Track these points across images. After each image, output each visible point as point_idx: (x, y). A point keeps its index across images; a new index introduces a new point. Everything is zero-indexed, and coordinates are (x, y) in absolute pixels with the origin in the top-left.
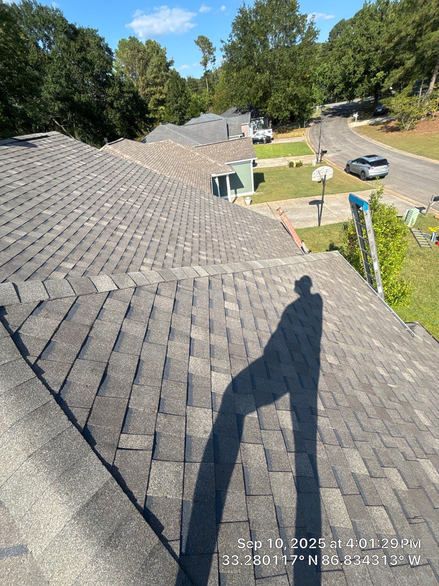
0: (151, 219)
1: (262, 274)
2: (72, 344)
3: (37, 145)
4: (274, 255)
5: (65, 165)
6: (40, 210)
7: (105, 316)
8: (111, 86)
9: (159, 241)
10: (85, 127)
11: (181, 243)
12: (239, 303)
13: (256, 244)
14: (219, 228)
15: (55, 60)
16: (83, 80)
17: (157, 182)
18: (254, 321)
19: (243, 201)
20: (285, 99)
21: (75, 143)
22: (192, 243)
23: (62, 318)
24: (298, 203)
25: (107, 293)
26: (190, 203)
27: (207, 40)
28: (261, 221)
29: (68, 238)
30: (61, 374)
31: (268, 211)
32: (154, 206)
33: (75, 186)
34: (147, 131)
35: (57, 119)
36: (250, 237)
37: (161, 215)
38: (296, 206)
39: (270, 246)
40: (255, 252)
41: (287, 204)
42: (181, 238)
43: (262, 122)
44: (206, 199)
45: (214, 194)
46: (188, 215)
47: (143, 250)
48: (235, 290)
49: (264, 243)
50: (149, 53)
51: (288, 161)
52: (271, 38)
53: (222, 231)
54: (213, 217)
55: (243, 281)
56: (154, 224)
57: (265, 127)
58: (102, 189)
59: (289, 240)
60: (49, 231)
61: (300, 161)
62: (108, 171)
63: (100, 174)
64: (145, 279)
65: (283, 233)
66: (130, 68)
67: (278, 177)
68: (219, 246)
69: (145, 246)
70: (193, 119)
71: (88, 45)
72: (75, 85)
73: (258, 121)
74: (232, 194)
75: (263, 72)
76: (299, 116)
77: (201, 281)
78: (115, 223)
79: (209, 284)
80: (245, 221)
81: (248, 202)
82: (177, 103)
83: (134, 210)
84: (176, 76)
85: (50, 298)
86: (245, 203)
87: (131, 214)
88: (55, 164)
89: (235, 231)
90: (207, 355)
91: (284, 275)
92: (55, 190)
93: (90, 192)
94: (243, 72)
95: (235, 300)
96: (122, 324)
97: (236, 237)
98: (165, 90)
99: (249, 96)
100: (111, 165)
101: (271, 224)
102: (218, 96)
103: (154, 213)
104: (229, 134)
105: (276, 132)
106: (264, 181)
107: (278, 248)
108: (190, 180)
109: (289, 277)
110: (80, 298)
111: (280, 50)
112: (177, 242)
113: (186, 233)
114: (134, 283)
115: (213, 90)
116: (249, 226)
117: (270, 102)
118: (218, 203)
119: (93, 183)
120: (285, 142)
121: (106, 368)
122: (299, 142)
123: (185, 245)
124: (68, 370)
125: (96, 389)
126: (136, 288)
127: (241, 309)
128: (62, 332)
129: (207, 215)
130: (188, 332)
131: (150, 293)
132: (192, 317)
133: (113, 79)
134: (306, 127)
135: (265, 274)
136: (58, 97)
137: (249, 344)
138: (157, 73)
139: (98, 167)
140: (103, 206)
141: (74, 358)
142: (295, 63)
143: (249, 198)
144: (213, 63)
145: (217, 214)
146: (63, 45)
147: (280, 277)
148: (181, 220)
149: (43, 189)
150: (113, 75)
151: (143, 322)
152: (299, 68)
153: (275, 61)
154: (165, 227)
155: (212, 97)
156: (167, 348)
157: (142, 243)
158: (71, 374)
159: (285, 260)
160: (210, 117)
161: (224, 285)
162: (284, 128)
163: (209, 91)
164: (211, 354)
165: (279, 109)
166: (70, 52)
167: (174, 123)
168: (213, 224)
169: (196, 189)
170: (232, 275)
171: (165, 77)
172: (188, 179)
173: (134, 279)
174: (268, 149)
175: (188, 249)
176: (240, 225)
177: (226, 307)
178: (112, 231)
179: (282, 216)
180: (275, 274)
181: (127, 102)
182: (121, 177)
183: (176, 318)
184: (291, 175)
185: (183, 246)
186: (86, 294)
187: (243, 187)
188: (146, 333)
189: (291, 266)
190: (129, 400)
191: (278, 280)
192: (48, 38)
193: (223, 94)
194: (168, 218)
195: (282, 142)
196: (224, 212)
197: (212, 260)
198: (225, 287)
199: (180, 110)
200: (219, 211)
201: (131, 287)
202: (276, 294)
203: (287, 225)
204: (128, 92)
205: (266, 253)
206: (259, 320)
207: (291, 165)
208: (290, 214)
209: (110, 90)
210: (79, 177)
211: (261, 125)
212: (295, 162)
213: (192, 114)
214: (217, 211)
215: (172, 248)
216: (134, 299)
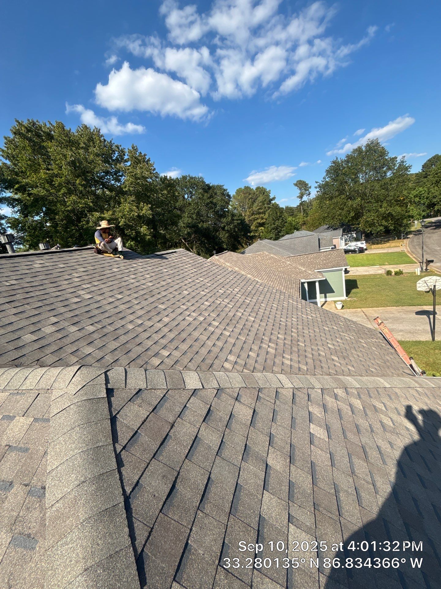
0: (240, 318)
1: (359, 395)
2: (153, 440)
3: (167, 257)
4: (373, 370)
5: (182, 272)
6: (157, 304)
7: (186, 415)
8: (226, 217)
9: (244, 339)
10: (202, 243)
11: (266, 344)
12: (328, 429)
13: (350, 354)
14: (306, 331)
15: (192, 204)
16: (207, 214)
17: (250, 287)
18: (348, 459)
19: (334, 305)
20: (377, 217)
21: (193, 256)
22: (277, 344)
23: (151, 409)
24: (400, 312)
25: (193, 391)
26: (278, 306)
27: (304, 182)
28: (355, 329)
29: (171, 328)
30: (136, 472)
31: (363, 318)
32: (244, 306)
33: (186, 287)
34: (247, 245)
35: (185, 239)
36: (341, 344)
37: (249, 315)
38: (398, 315)
39: (368, 359)
40: (348, 363)
41: (387, 312)
42: (266, 338)
43: (355, 235)
44: (294, 303)
45: (302, 299)
46: (275, 317)
47: (229, 346)
48: (323, 410)
49: (359, 354)
50: (257, 195)
51: (385, 269)
52: (361, 176)
53: (310, 336)
54: (300, 320)
55: (334, 400)
56: (242, 322)
57: (357, 240)
58: (205, 290)
59: (392, 354)
60: (158, 322)
61: (400, 270)
62: (212, 277)
63: (206, 279)
64: (228, 381)
65: (384, 345)
66: (241, 204)
67: (373, 284)
68: (305, 351)
69: (231, 343)
70: (287, 235)
71: (216, 194)
72: (202, 218)
73: (350, 235)
74: (321, 298)
75: (354, 199)
76: (394, 230)
77: (284, 393)
78: (210, 319)
79: (293, 398)
80: (335, 328)
81: (339, 306)
82: (275, 224)
83: (227, 309)
84: (276, 207)
85: (147, 387)
86: (336, 307)
87: (224, 312)
88: (176, 270)
89: (323, 337)
90: (285, 495)
91: (388, 401)
92: (171, 290)
93: (195, 293)
94: (335, 200)
95: (323, 424)
96: (199, 429)
97: (325, 343)
98: (266, 216)
99: (341, 216)
100: (214, 272)
101: (368, 333)
102: (312, 218)
103: (244, 313)
104: (321, 246)
105: (369, 243)
106: (358, 288)
107: (379, 362)
108: (279, 285)
109: (396, 406)
110: (169, 392)
111: (371, 183)
112: (262, 342)
113: (271, 334)
114: (217, 384)
115: (307, 214)
116: (341, 333)
117: (362, 220)
118: (306, 307)
119: (199, 285)
120: (381, 252)
121: (176, 478)
122: (396, 252)
123: (269, 346)
124: (143, 470)
125: (162, 503)
126: (218, 390)
127: (331, 439)
128: (147, 424)
129: (295, 318)
130: (265, 455)
131: (230, 398)
132: (271, 436)
133: (228, 212)
134: (404, 239)
135: (362, 396)
136: (188, 226)
137: (342, 495)
138: (261, 206)
139: (205, 273)
140: (203, 304)
141: (151, 457)
142: (387, 190)
143: (340, 303)
144: (308, 196)
145: (305, 318)
146: (200, 196)
147: (383, 403)
148: (268, 321)
149: (163, 289)
150: (229, 210)
151: (219, 431)
152: (392, 193)
153: (366, 191)
154: (252, 326)
155: (306, 219)
156: (240, 470)
157: (229, 339)
158: (144, 475)
159: (388, 381)
160: (303, 233)
161: (311, 402)
162: (378, 240)
163: (303, 214)
164: (290, 496)
165: (372, 225)
166: (203, 199)
167: (270, 239)
168: (300, 327)
169: (285, 293)
170: (320, 391)
171: (267, 208)
172: (277, 283)
173: (218, 379)
174: (361, 258)
175: (272, 351)
176: (329, 331)
177: (312, 431)
178: (206, 325)
179: (380, 326)
180: (375, 398)
181: (235, 226)
182: (221, 281)
183: (252, 435)
184: (390, 283)
185: (267, 346)
186: (175, 389)
187: (333, 292)
188: (220, 445)
189: (397, 391)
190: (190, 532)
191: (380, 407)
192: (191, 192)
193: (315, 216)
194: (255, 318)
195: (376, 252)
196: (312, 316)
197: (296, 365)
198: (312, 405)
199: (277, 229)
200: (307, 315)
201: (215, 388)
202: (379, 425)
203: (388, 337)
204: (237, 220)
205: (362, 367)
206: (355, 460)
207: (389, 273)
208: (390, 323)
209: (225, 219)
210: (190, 280)
211: (353, 238)
212: (393, 270)
213: (286, 232)
214: (305, 315)
215: (255, 348)
216: (215, 402)
